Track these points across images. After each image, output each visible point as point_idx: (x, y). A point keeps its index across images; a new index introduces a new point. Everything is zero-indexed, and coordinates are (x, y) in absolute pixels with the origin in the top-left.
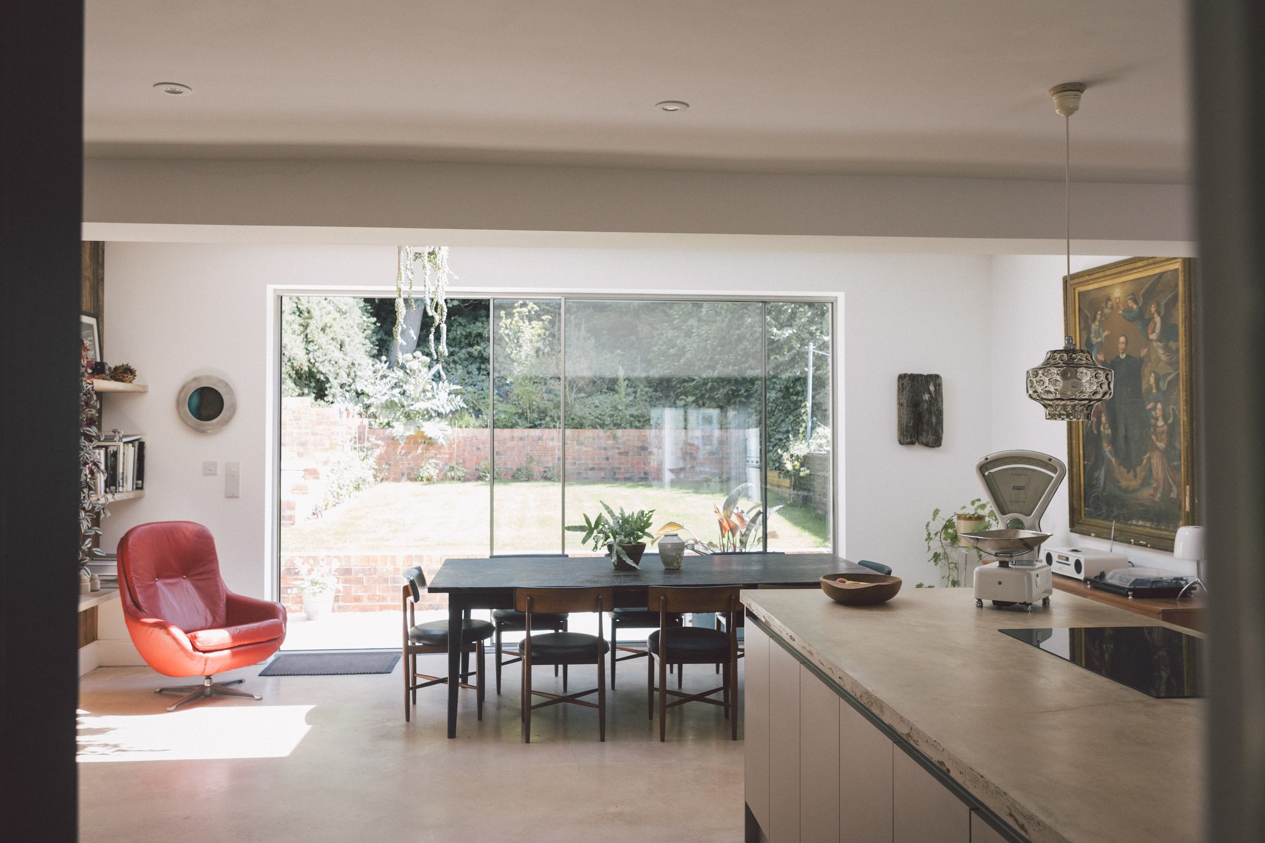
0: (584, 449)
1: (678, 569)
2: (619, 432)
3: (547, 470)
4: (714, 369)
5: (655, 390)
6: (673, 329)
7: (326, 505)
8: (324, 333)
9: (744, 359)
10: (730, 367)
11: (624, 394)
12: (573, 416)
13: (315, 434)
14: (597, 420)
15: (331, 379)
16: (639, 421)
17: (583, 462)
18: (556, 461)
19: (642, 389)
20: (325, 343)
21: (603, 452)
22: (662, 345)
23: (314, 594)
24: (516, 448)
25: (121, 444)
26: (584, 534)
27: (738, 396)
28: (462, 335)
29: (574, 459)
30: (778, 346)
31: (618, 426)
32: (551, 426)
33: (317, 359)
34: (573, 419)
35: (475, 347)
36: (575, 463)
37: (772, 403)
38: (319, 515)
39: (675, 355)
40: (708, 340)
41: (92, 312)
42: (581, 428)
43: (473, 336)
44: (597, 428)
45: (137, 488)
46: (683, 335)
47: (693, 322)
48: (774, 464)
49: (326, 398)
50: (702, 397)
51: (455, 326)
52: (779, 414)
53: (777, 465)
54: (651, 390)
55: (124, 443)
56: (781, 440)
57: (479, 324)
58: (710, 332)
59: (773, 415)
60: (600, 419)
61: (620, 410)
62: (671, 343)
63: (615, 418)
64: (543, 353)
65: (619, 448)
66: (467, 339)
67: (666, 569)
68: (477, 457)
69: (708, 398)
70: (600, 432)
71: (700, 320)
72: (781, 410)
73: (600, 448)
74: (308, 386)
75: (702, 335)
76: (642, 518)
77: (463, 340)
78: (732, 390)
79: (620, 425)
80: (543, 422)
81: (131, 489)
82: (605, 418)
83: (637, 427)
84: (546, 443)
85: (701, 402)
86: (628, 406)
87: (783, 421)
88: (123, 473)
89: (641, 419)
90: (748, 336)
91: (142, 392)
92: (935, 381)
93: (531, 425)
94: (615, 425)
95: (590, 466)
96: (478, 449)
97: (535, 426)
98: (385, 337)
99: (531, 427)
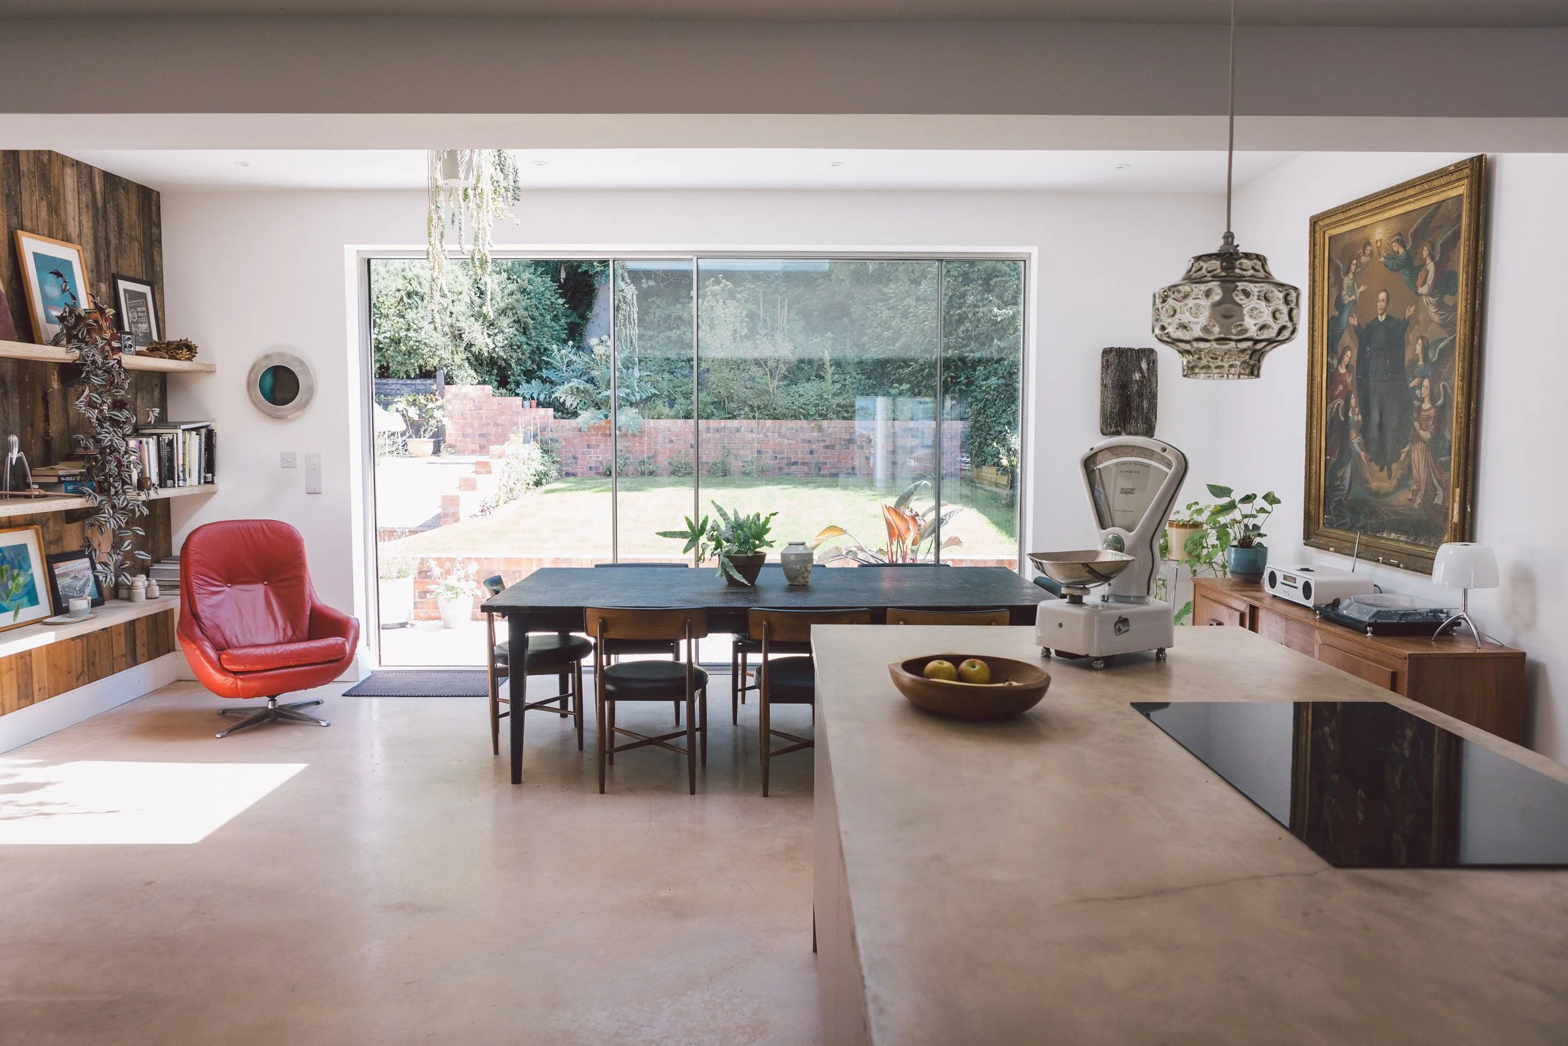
0: (786, 441)
1: (804, 585)
2: (825, 423)
3: (746, 464)
4: (932, 353)
5: (869, 378)
6: (889, 310)
7: (498, 502)
8: (505, 315)
9: (965, 342)
10: (950, 351)
11: (830, 381)
12: (774, 406)
13: (496, 425)
14: (801, 410)
15: (513, 365)
16: (848, 412)
17: (785, 456)
18: (755, 455)
19: (854, 376)
20: (505, 325)
21: (807, 445)
22: (876, 328)
23: (449, 600)
24: (712, 441)
25: (180, 432)
26: (685, 541)
27: (958, 383)
28: (661, 318)
29: (774, 452)
30: (1002, 328)
31: (824, 417)
32: (750, 416)
33: (497, 344)
34: (775, 409)
35: (674, 331)
36: (776, 457)
37: (994, 390)
38: (488, 512)
39: (889, 339)
40: (925, 321)
41: (145, 279)
42: (783, 419)
43: (673, 318)
44: (800, 419)
45: (206, 482)
46: (899, 315)
47: (910, 301)
48: (993, 460)
49: (508, 387)
50: (918, 385)
51: (654, 309)
52: (1000, 404)
53: (996, 460)
54: (863, 377)
55: (184, 430)
56: (1001, 432)
57: (679, 306)
58: (928, 311)
59: (994, 404)
60: (803, 409)
61: (827, 399)
62: (885, 324)
63: (820, 408)
64: (741, 336)
65: (824, 441)
66: (666, 322)
67: (790, 585)
68: (670, 450)
69: (925, 386)
70: (804, 423)
71: (918, 299)
72: (1003, 399)
73: (804, 441)
74: (489, 373)
75: (920, 315)
76: (757, 522)
77: (661, 323)
78: (952, 377)
79: (826, 415)
80: (742, 412)
81: (197, 484)
82: (809, 407)
83: (844, 418)
84: (744, 435)
85: (916, 390)
86: (835, 394)
87: (1004, 411)
88: (184, 465)
89: (850, 409)
90: (970, 315)
91: (211, 371)
92: (1149, 357)
93: (729, 416)
94: (821, 415)
95: (793, 460)
96: (671, 441)
97: (734, 417)
98: (578, 320)
99: (729, 418)
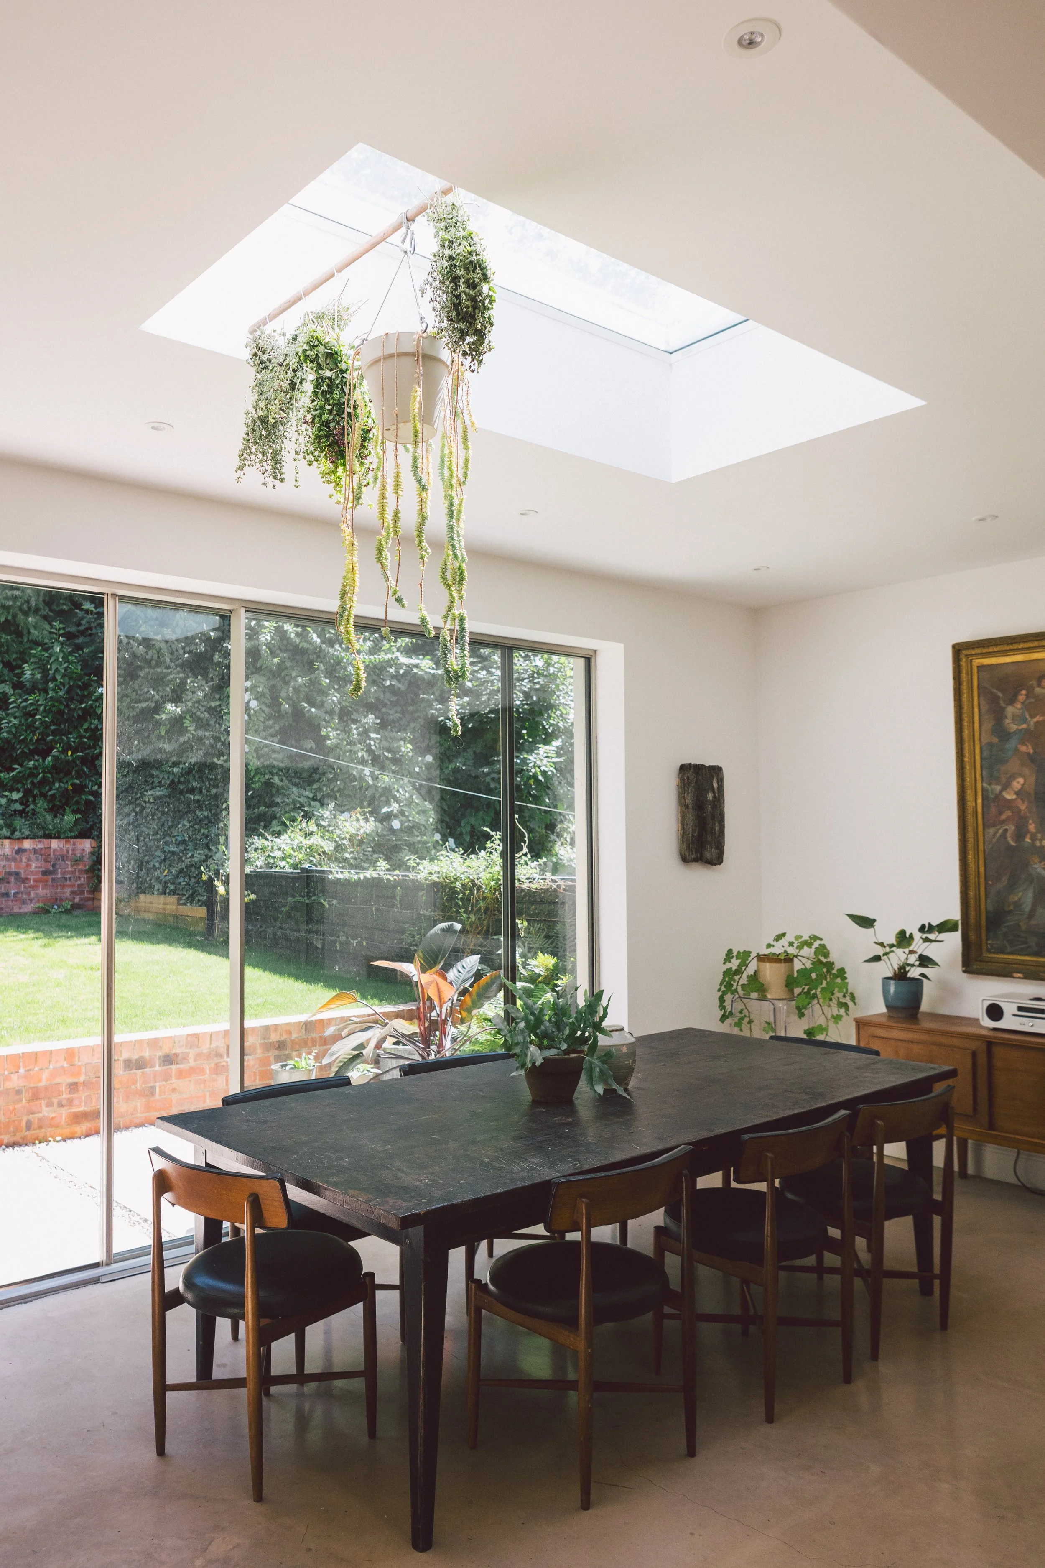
40: (35, 714)
92: (718, 775)
